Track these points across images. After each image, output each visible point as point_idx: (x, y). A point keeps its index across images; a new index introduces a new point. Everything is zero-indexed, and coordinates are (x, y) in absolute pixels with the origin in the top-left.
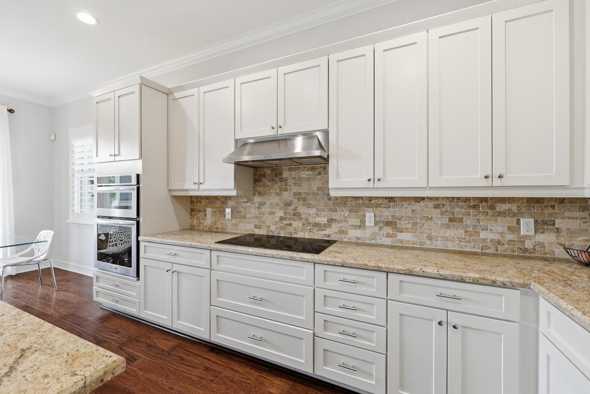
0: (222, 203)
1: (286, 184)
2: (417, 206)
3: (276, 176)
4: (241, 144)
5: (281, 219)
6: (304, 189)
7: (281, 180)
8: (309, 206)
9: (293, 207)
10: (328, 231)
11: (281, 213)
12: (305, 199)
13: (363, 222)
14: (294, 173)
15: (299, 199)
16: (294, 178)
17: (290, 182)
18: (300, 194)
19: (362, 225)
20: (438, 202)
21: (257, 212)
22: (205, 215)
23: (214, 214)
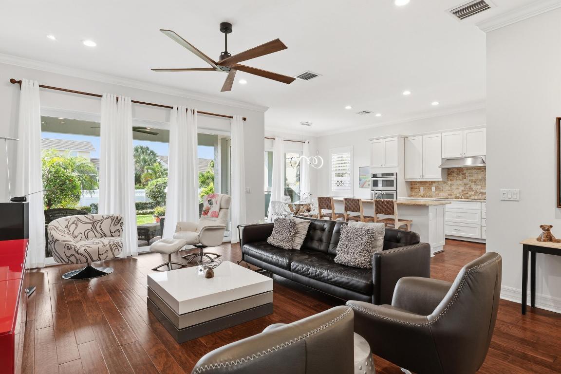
0: (430, 184)
1: (465, 176)
3: (460, 172)
4: (445, 160)
5: (462, 191)
6: (475, 177)
7: (463, 174)
8: (477, 185)
9: (469, 186)
11: (463, 188)
12: (475, 182)
15: (472, 182)
16: (469, 173)
17: (468, 175)
18: (472, 180)
22: (420, 190)
23: (425, 190)
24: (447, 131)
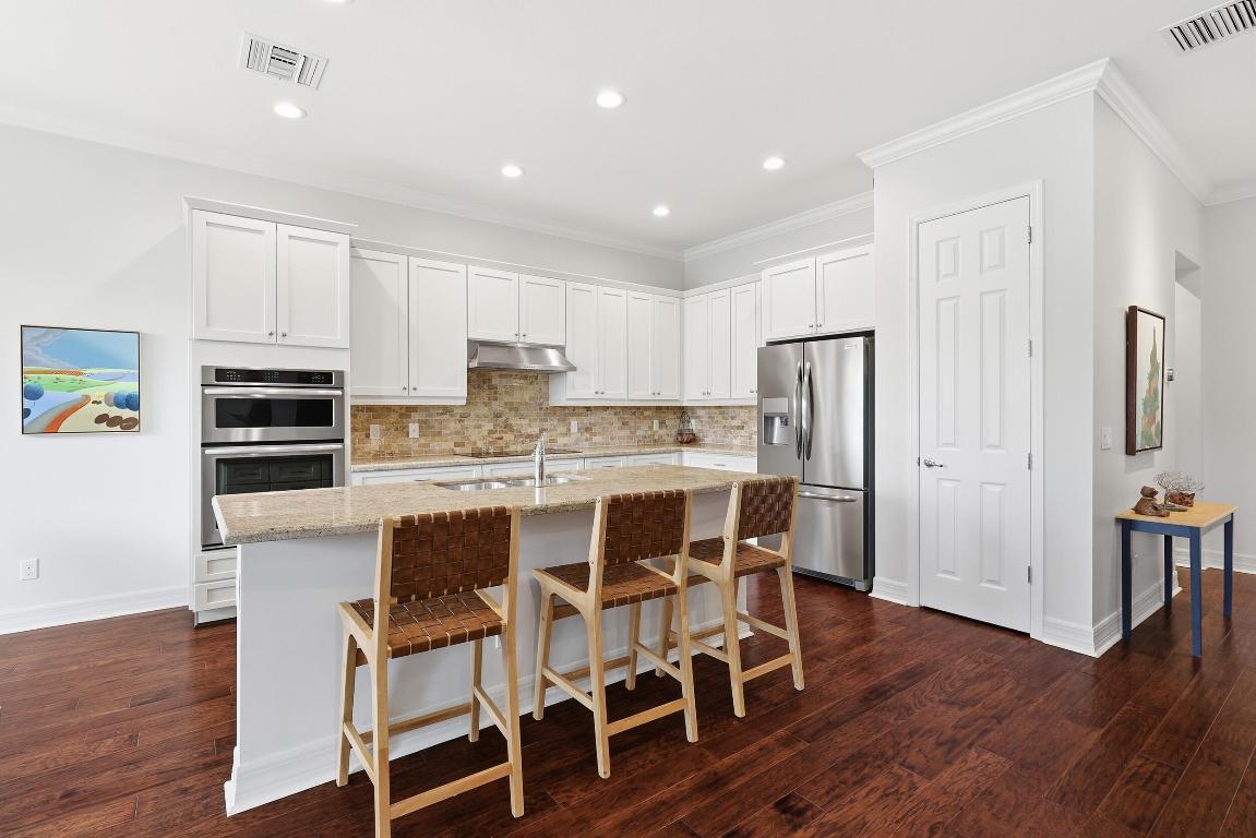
0: (401, 416)
1: (496, 393)
2: (605, 414)
3: (484, 383)
5: (490, 432)
6: (516, 398)
7: (491, 388)
8: (522, 417)
9: (504, 418)
11: (490, 426)
12: (517, 409)
13: (569, 430)
14: (505, 381)
15: (510, 410)
16: (505, 386)
17: (501, 390)
18: (511, 403)
19: (568, 433)
21: (458, 426)
22: (368, 436)
23: (384, 433)
24: (481, 264)
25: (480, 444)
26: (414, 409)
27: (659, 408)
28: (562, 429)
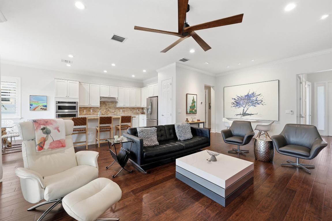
1: (106, 105)
2: (127, 109)
4: (101, 98)
5: (105, 111)
6: (110, 106)
9: (108, 109)
10: (115, 113)
11: (105, 110)
14: (108, 103)
20: (129, 108)
22: (83, 112)
23: (86, 111)
24: (102, 85)
25: (103, 113)
26: (91, 107)
27: (138, 108)
28: (118, 111)
